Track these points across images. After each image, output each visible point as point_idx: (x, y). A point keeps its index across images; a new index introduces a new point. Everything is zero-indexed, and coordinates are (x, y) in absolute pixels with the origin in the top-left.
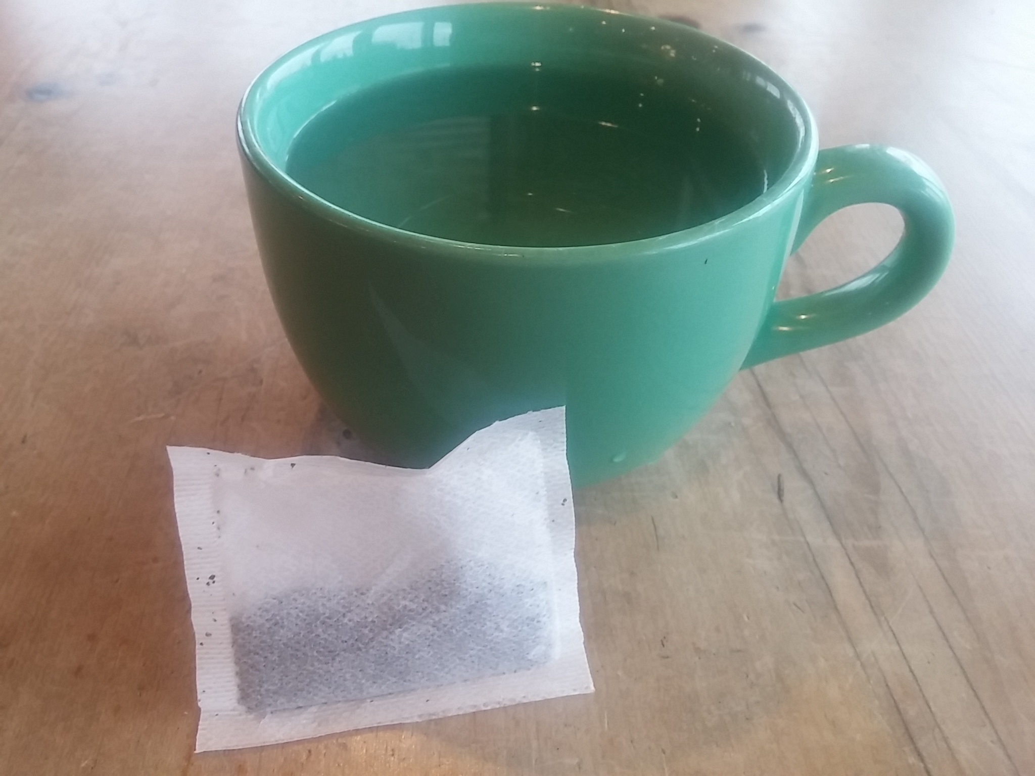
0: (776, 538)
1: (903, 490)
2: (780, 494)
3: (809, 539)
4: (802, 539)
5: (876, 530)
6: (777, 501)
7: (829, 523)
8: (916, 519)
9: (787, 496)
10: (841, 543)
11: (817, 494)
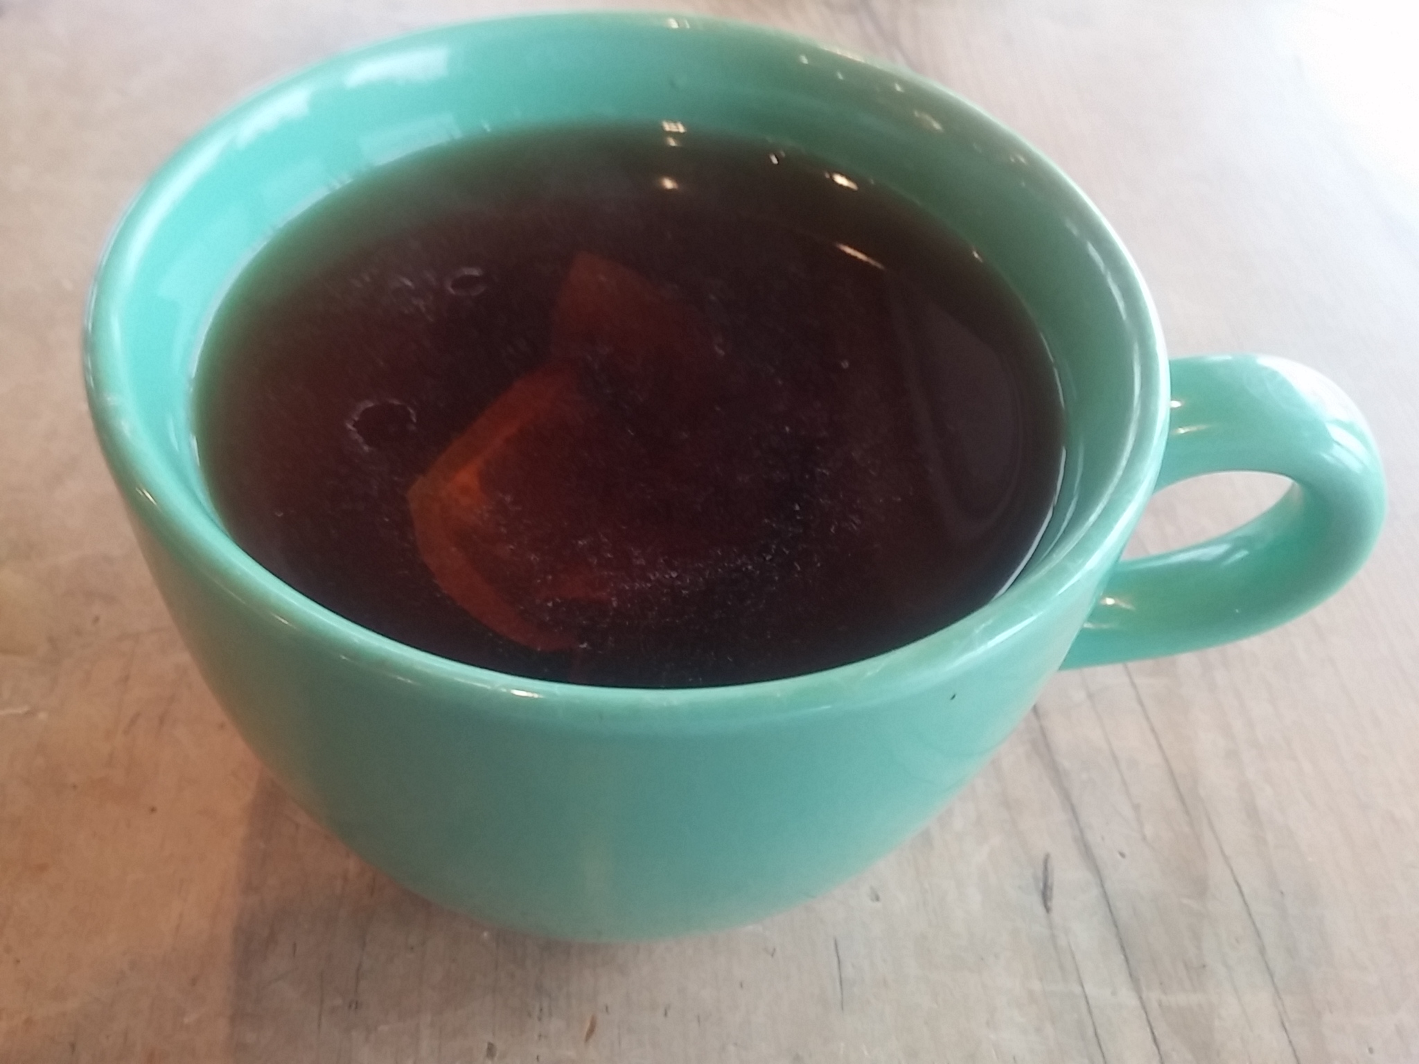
0: (1036, 986)
1: (1245, 890)
2: (1046, 895)
3: (1090, 989)
4: (1077, 989)
5: (1197, 972)
6: (1040, 909)
7: (1122, 957)
8: (1262, 951)
9: (1057, 902)
10: (1141, 998)
11: (1105, 895)
